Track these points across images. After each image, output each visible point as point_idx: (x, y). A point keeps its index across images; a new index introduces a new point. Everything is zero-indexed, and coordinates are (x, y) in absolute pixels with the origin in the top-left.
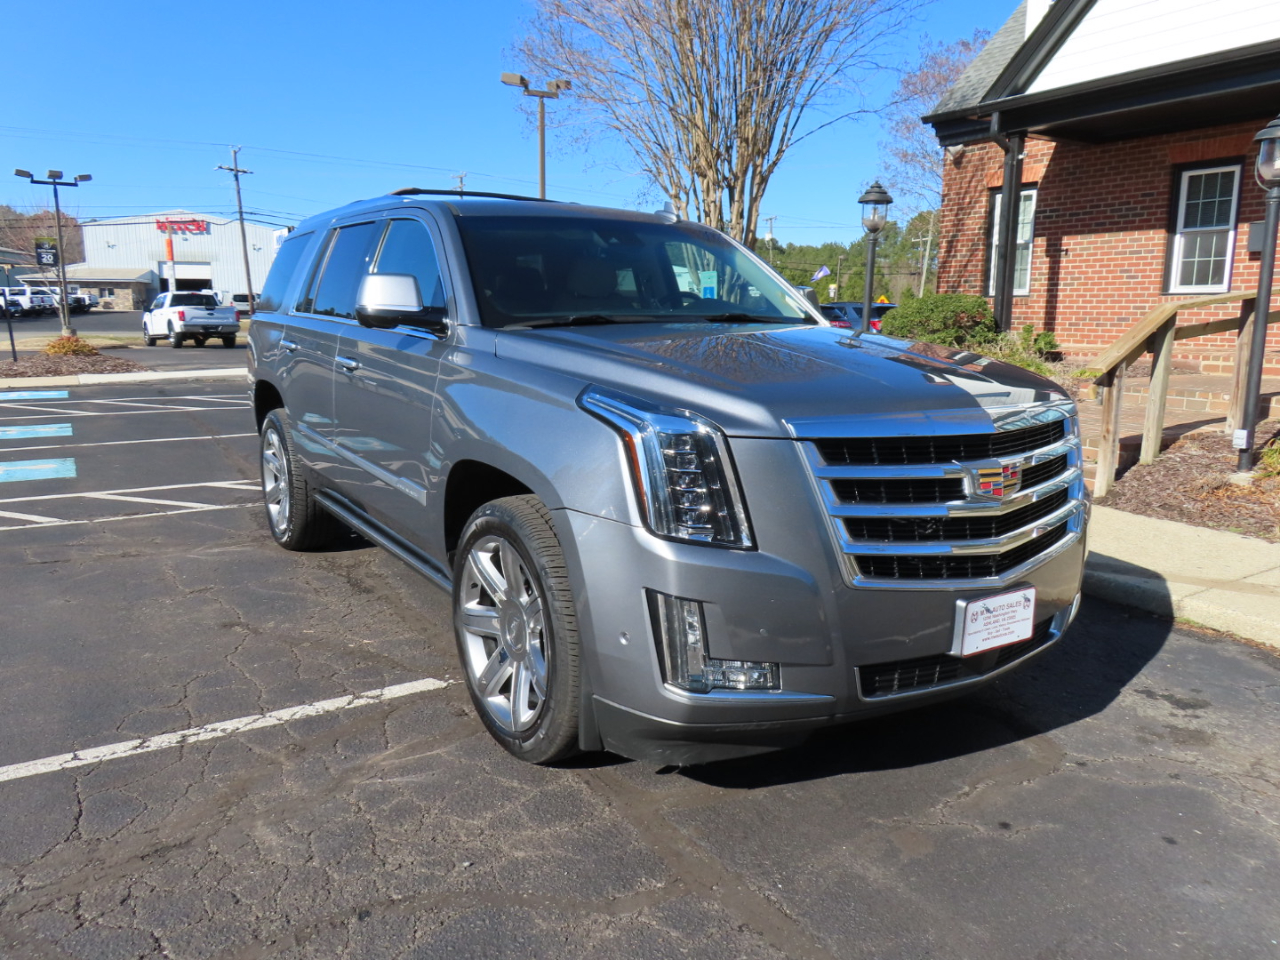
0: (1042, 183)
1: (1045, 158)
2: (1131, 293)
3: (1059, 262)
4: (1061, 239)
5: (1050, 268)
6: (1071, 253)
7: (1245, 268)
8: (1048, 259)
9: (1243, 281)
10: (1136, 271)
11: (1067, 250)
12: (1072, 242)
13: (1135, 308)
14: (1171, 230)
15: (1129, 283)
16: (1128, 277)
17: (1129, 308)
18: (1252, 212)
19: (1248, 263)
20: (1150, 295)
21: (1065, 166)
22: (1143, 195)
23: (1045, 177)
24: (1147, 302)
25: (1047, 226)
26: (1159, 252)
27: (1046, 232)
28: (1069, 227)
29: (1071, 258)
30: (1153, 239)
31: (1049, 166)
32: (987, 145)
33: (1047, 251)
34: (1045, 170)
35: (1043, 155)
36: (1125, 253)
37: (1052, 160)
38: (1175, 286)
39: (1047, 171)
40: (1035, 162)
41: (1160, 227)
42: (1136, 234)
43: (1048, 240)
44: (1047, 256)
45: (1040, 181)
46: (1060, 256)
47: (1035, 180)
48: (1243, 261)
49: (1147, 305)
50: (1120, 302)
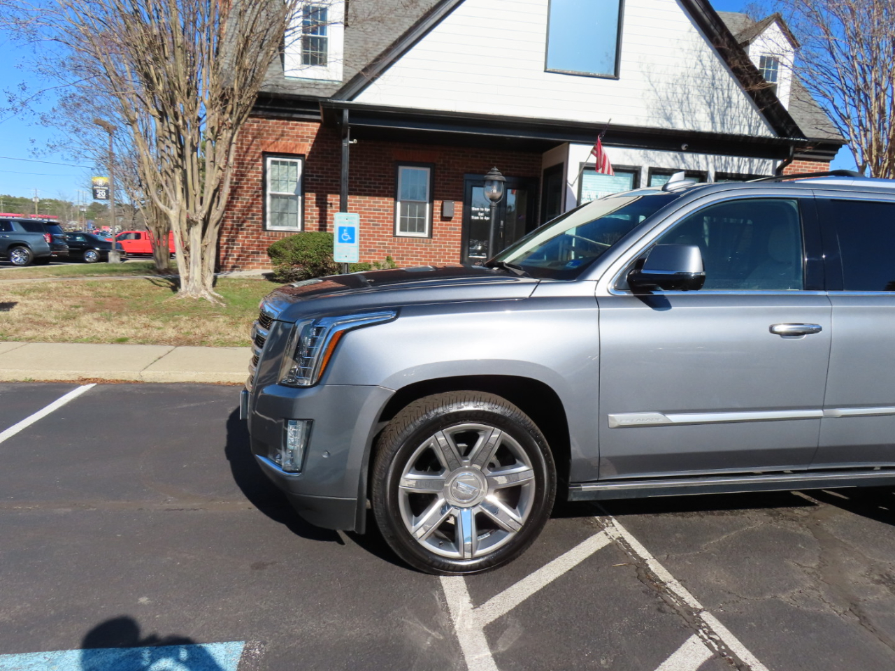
0: (308, 156)
1: (310, 140)
2: (376, 234)
3: (326, 211)
4: (326, 196)
5: (320, 214)
6: (334, 206)
7: (439, 225)
8: (318, 208)
9: (438, 232)
10: (378, 221)
11: (331, 204)
12: (334, 199)
13: (379, 243)
14: (396, 200)
15: (374, 228)
16: (373, 224)
17: (375, 243)
18: (440, 195)
19: (440, 222)
20: (387, 236)
21: (325, 148)
22: (380, 176)
23: (310, 153)
24: (386, 240)
25: (315, 186)
26: (390, 211)
27: (315, 190)
28: (331, 189)
29: (334, 209)
30: (387, 203)
31: (313, 146)
32: (260, 120)
33: (317, 203)
34: (310, 147)
35: (307, 137)
36: (371, 209)
37: (315, 142)
38: (398, 233)
39: (312, 149)
40: (302, 140)
41: (391, 196)
42: (377, 199)
43: (317, 196)
44: (317, 206)
45: (307, 155)
46: (326, 207)
47: (303, 153)
48: (437, 221)
49: (387, 242)
50: (370, 239)
